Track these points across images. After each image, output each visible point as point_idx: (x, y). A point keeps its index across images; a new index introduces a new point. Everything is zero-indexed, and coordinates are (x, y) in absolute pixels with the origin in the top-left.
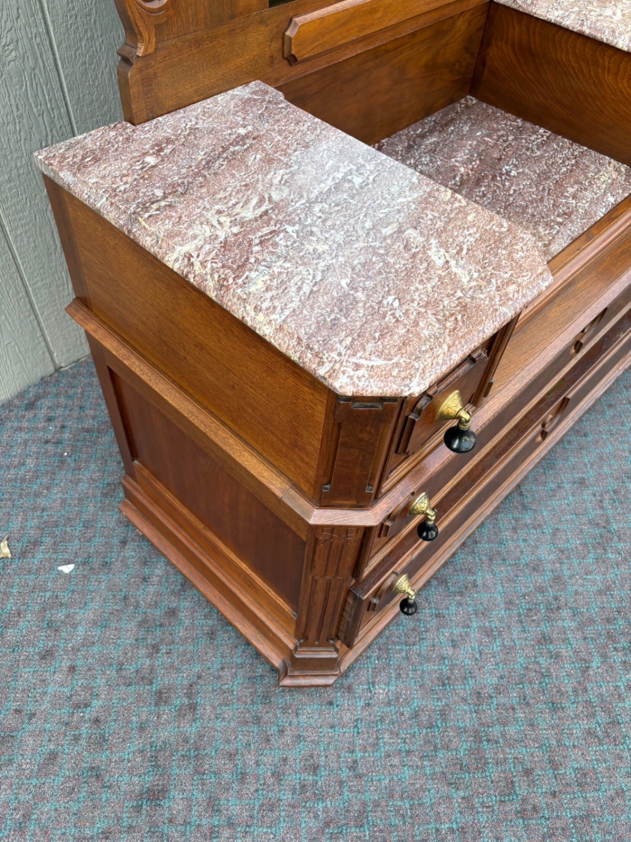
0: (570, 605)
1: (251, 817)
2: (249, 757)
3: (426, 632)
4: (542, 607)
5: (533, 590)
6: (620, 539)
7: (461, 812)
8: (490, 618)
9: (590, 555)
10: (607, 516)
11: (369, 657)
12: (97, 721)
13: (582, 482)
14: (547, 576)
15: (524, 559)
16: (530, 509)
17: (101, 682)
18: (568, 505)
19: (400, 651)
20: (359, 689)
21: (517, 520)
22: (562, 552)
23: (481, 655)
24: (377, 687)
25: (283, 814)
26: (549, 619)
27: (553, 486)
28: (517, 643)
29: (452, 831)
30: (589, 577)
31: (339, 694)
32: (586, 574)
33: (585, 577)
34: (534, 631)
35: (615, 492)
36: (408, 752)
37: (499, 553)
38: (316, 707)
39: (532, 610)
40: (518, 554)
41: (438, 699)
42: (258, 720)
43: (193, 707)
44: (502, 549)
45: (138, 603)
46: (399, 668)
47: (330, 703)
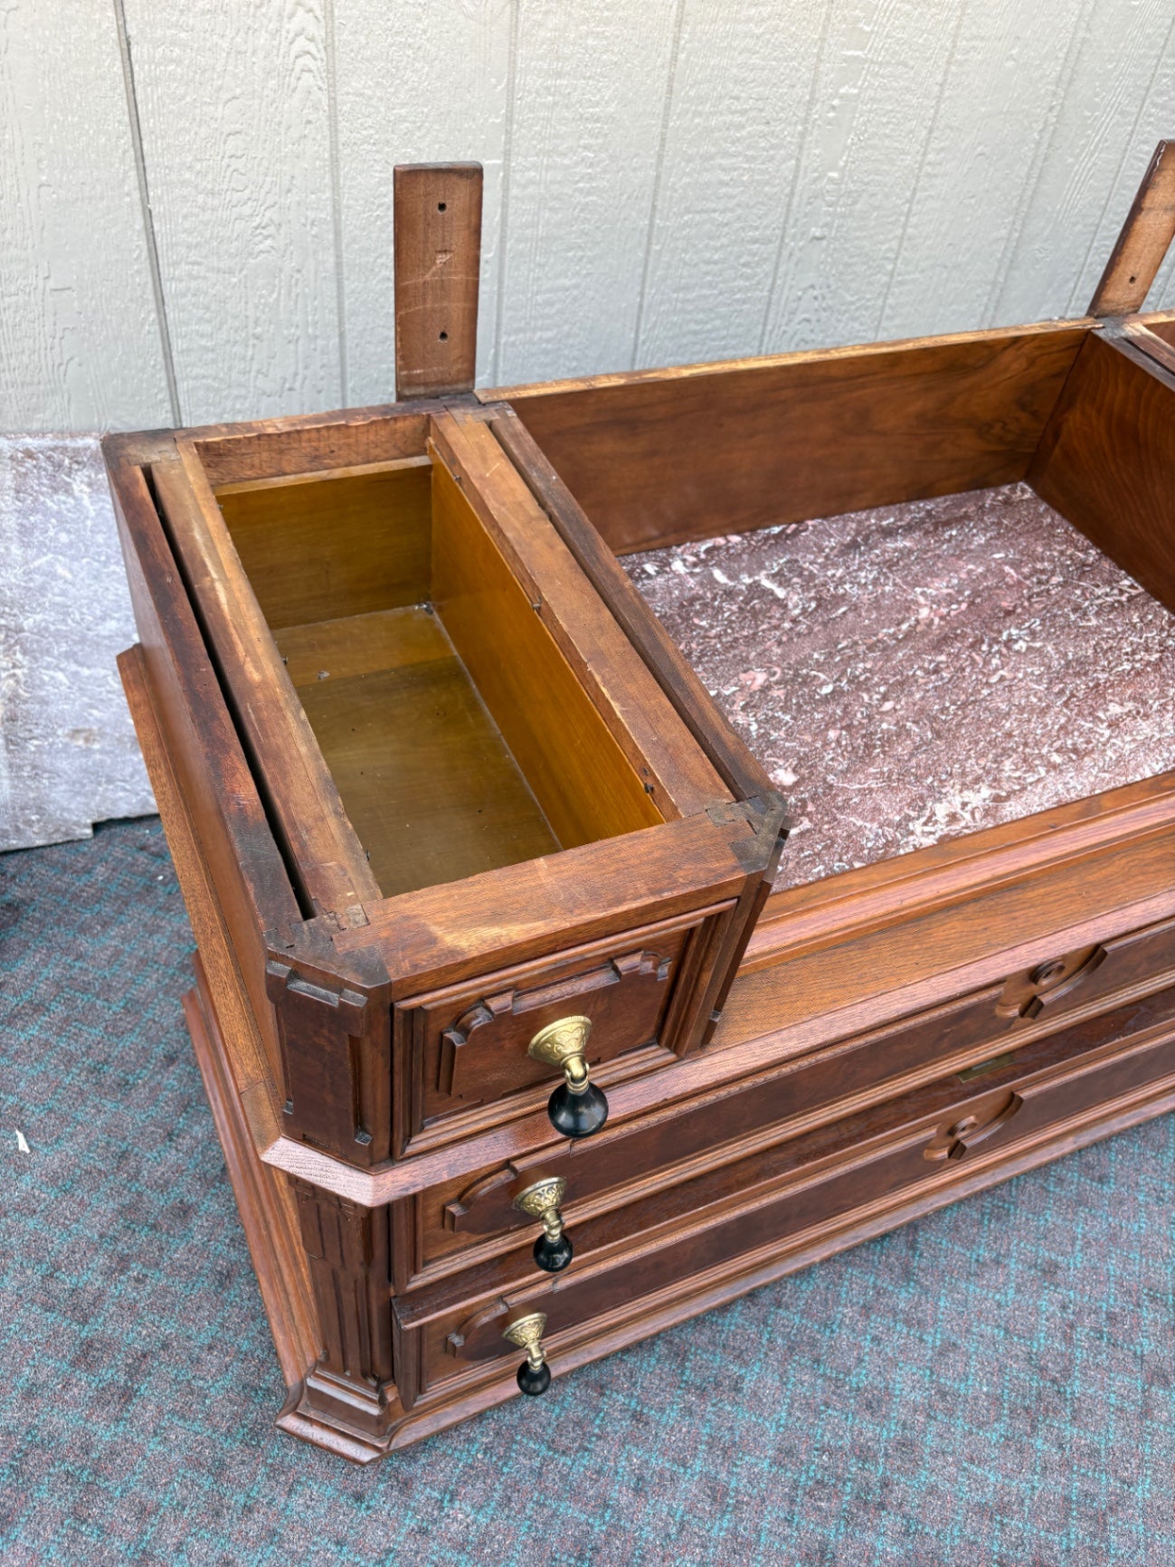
0: (907, 1509)
2: (172, 1529)
3: (599, 1437)
4: (848, 1489)
5: (847, 1448)
6: (1074, 1418)
8: (735, 1465)
9: (996, 1425)
10: (1071, 1361)
11: (470, 1441)
13: (1050, 1271)
14: (889, 1430)
15: (858, 1374)
16: (917, 1282)
18: (999, 1305)
19: (531, 1454)
20: (423, 1494)
21: (879, 1292)
22: (943, 1394)
23: (680, 1532)
24: (457, 1504)
26: (849, 1519)
27: (985, 1254)
28: (763, 1538)
30: (974, 1469)
31: (381, 1487)
32: (972, 1461)
33: (965, 1465)
34: (810, 1531)
35: (1111, 1317)
37: (813, 1343)
38: (330, 1491)
39: (824, 1487)
40: (851, 1362)
42: (219, 1470)
43: (127, 1395)
44: (824, 1339)
45: (138, 1171)
46: (515, 1486)
47: (359, 1497)
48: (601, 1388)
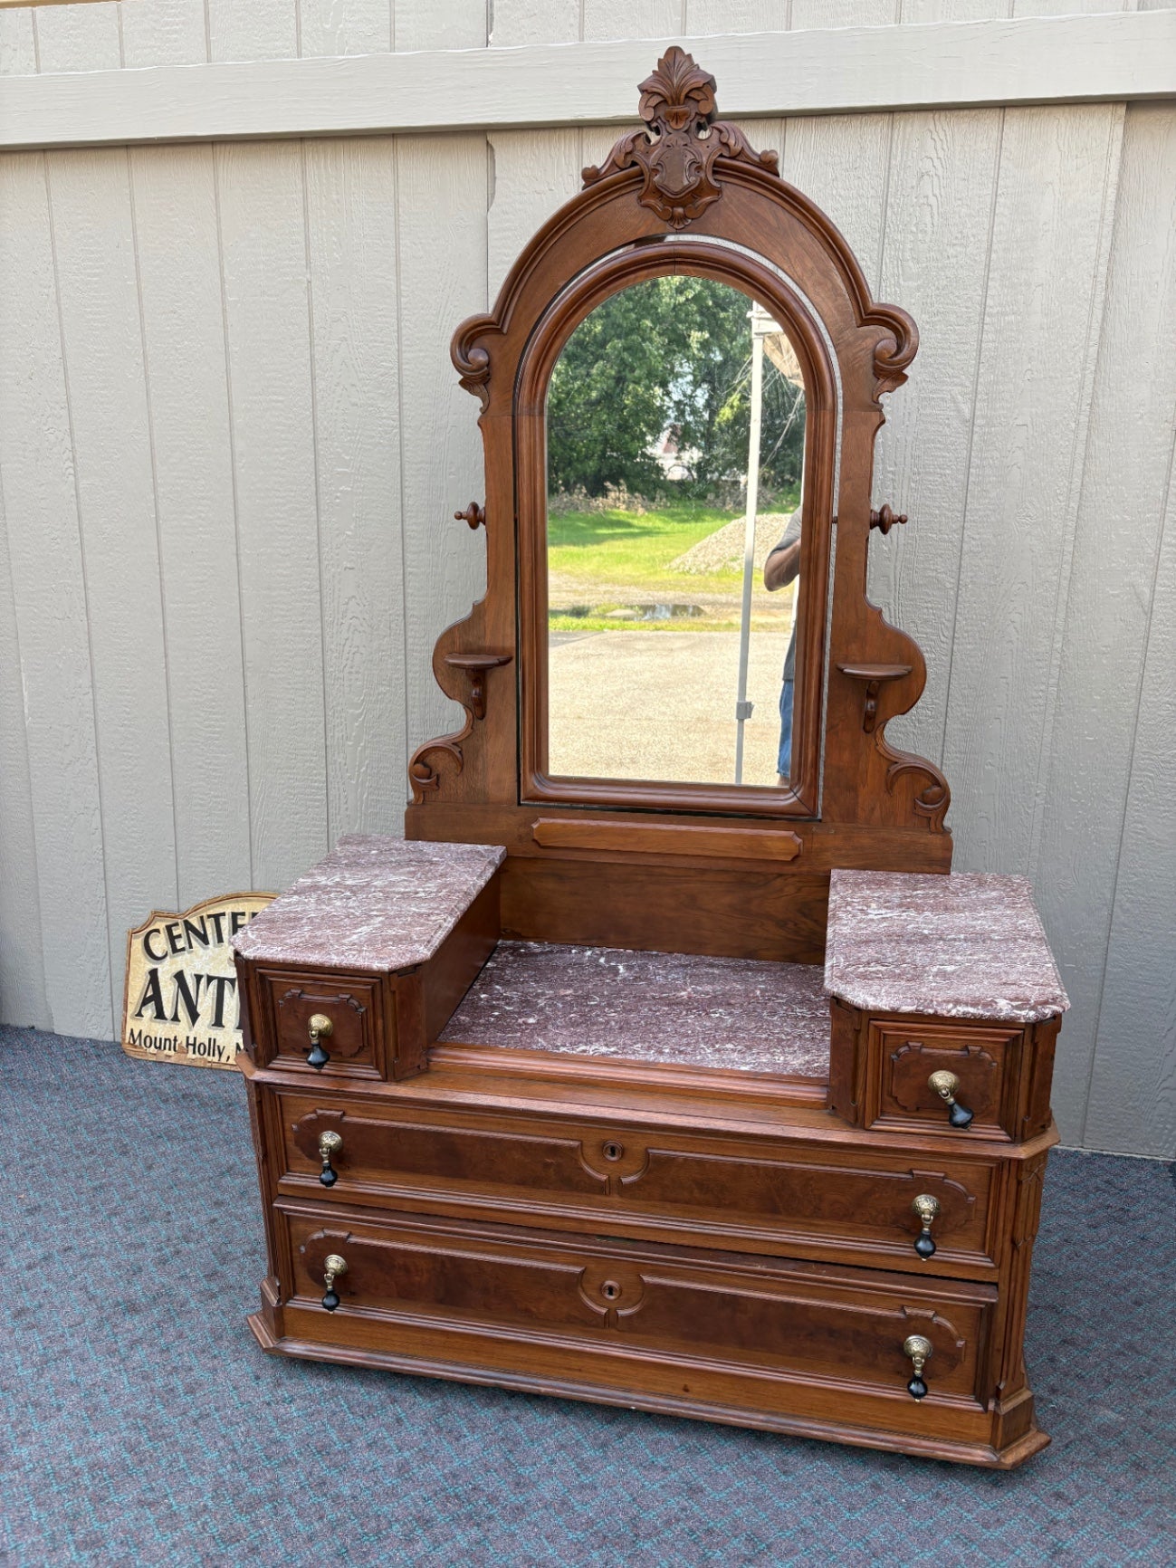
1: (134, 1369)
2: (184, 1347)
3: (374, 1417)
7: (190, 1508)
8: (424, 1465)
9: (579, 1533)
10: (658, 1533)
11: (319, 1386)
12: (178, 1252)
13: (694, 1491)
14: (517, 1499)
15: (527, 1469)
16: (605, 1452)
17: (210, 1239)
18: (643, 1486)
20: (282, 1392)
22: (564, 1503)
23: (370, 1471)
25: (143, 1386)
27: (661, 1462)
29: (171, 1506)
32: (547, 1538)
34: (432, 1510)
36: (234, 1450)
37: (516, 1444)
38: (249, 1370)
39: (458, 1499)
41: (301, 1454)
42: (218, 1338)
43: (213, 1296)
44: (525, 1445)
46: (319, 1412)
47: (257, 1378)
48: (394, 1401)
